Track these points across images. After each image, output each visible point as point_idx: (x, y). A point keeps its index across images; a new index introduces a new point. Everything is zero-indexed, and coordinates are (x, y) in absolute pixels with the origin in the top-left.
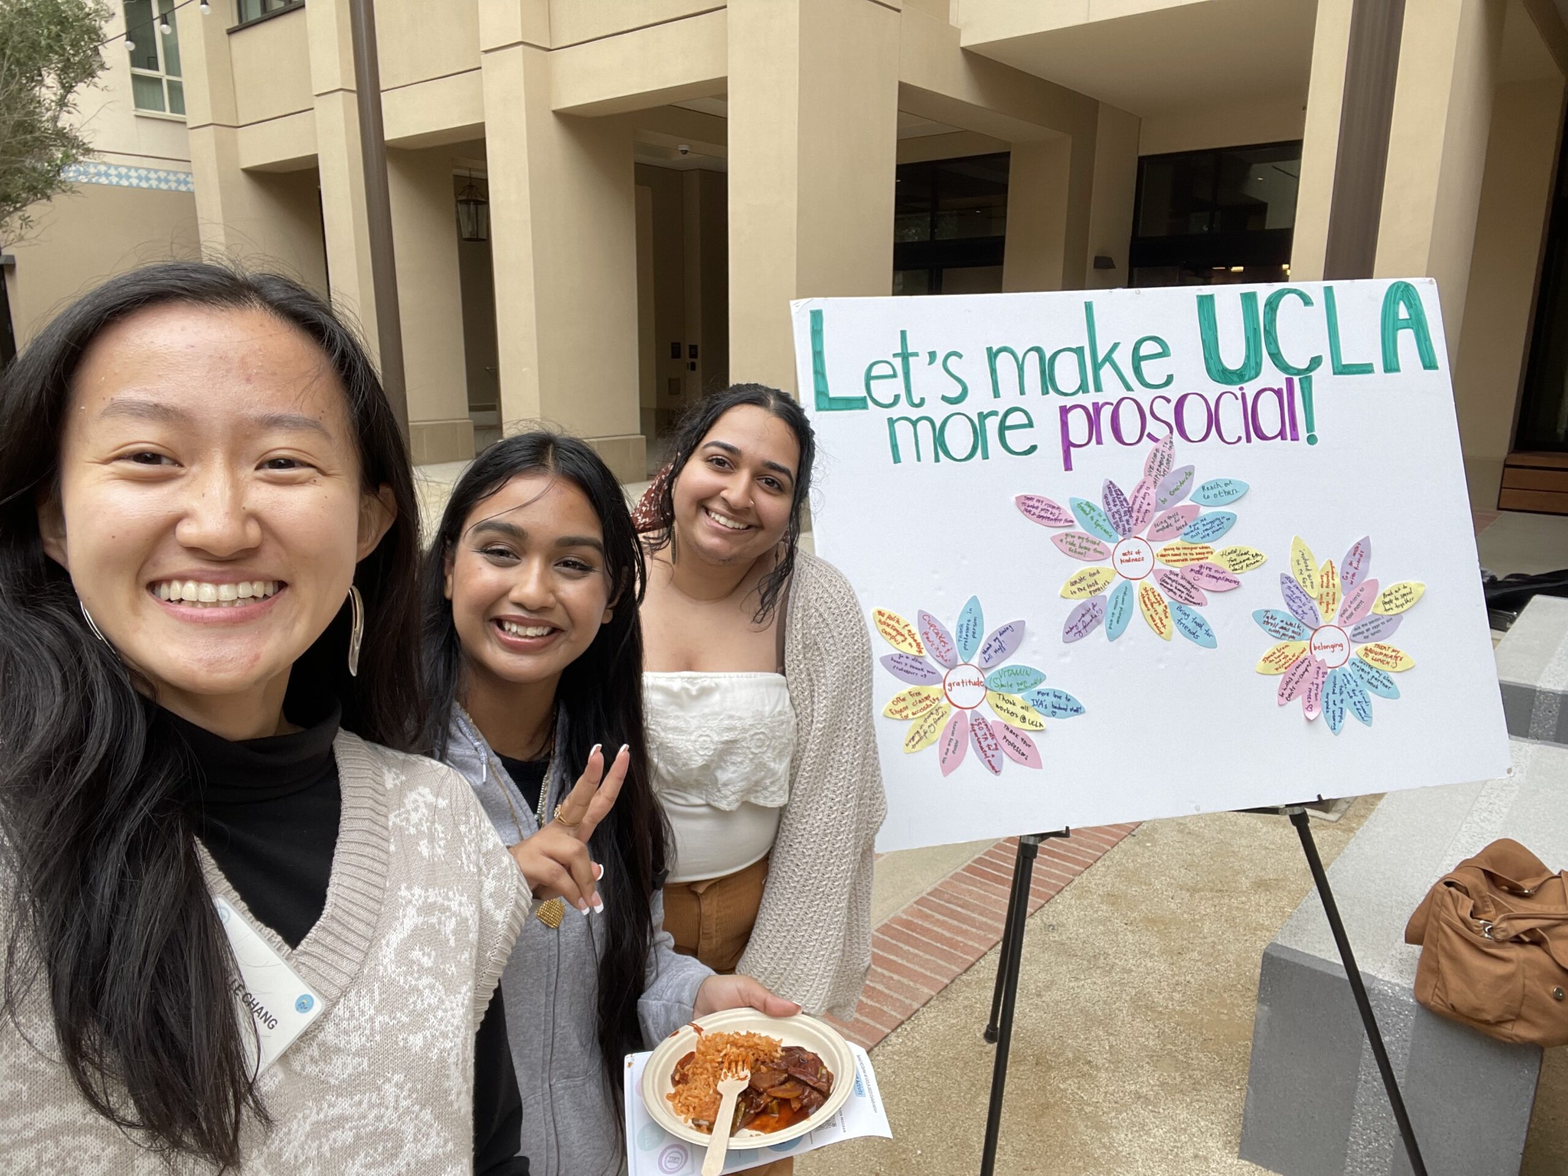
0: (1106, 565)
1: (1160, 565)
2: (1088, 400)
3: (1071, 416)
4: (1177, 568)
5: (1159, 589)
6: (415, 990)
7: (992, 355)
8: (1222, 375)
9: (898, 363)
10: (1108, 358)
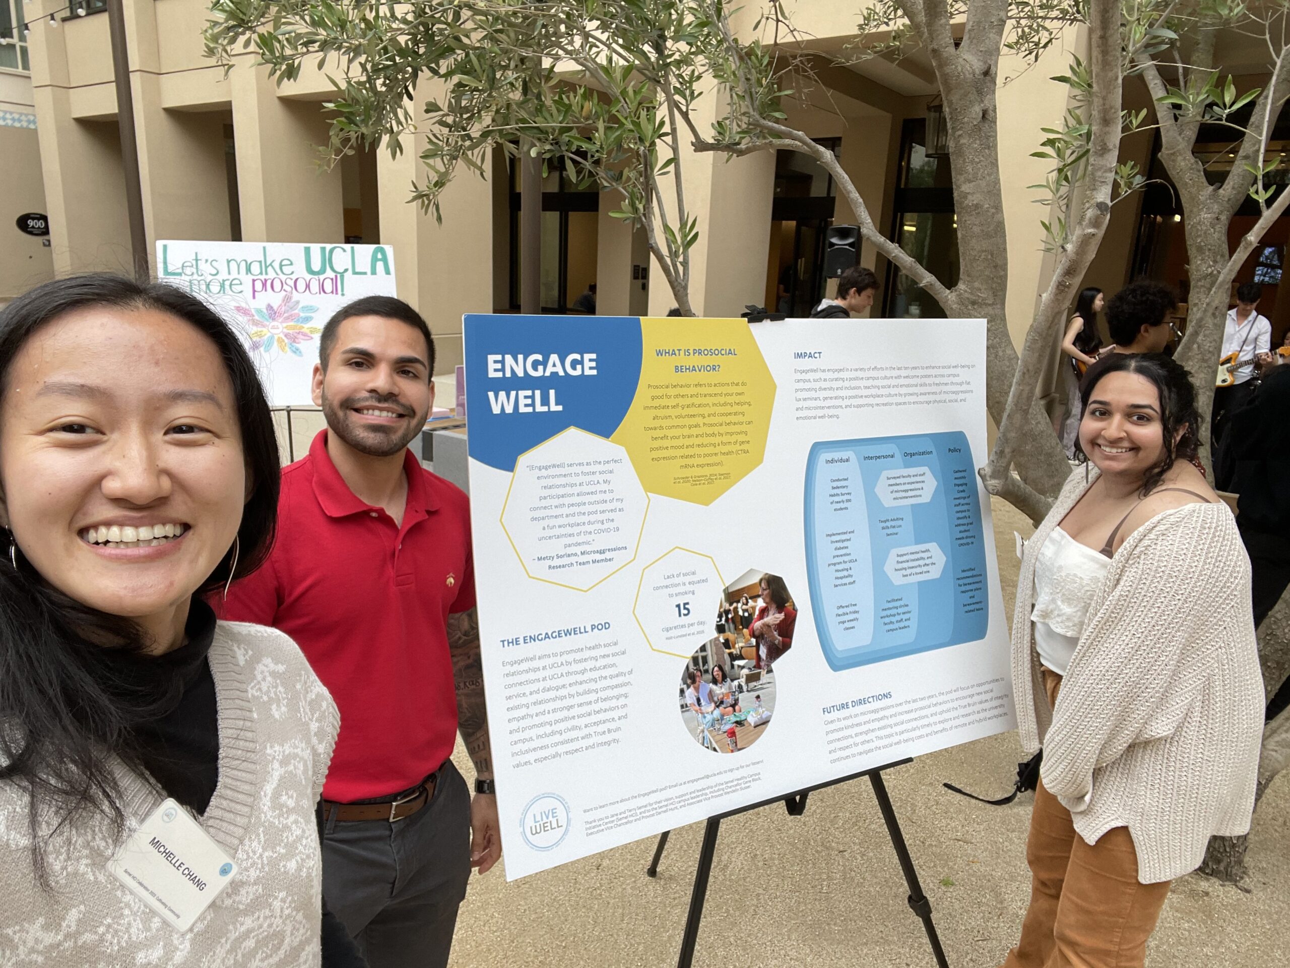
0: (265, 330)
1: (285, 330)
2: (263, 277)
3: (256, 283)
4: (291, 332)
5: (284, 338)
6: (287, 828)
7: (229, 262)
8: (310, 271)
9: (194, 262)
10: (271, 264)
